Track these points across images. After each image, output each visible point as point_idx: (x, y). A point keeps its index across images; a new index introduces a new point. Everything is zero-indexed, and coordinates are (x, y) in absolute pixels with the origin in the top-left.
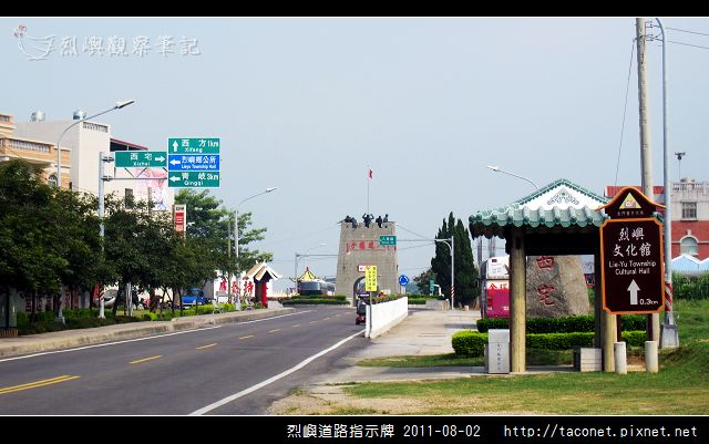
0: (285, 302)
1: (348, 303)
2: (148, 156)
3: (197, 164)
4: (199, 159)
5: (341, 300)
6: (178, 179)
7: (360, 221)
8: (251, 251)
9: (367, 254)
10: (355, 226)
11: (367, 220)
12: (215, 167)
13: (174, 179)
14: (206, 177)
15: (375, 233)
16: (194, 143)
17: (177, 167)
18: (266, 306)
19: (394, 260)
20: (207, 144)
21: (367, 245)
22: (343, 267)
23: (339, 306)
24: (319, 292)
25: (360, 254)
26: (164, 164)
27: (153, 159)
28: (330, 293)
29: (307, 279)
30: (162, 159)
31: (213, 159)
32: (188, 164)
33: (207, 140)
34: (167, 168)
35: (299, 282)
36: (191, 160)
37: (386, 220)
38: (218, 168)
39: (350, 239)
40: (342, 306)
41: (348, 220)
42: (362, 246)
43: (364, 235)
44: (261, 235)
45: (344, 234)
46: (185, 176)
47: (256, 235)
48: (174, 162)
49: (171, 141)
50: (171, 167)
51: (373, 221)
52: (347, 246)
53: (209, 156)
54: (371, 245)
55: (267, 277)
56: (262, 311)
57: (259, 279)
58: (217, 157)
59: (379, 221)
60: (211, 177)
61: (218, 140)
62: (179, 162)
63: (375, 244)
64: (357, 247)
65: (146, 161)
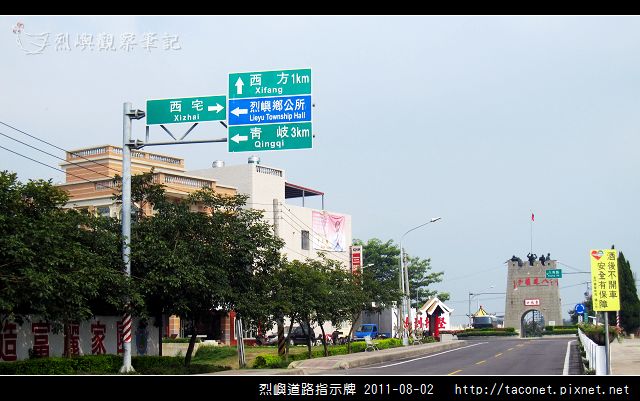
0: (461, 335)
1: (517, 334)
2: (197, 105)
3: (275, 112)
4: (278, 105)
5: (510, 332)
6: (245, 138)
7: (525, 259)
8: (430, 292)
9: (533, 289)
10: (520, 265)
11: (531, 259)
12: (303, 115)
13: (237, 139)
14: (290, 132)
15: (539, 270)
16: (269, 78)
17: (243, 119)
18: (438, 340)
19: (557, 293)
20: (290, 79)
21: (532, 281)
22: (511, 302)
23: (508, 338)
24: (491, 325)
25: (526, 290)
26: (221, 115)
27: (206, 108)
28: (499, 326)
29: (480, 315)
30: (219, 108)
31: (300, 104)
32: (261, 113)
33: (290, 72)
34: (226, 122)
35: (474, 318)
36: (265, 106)
37: (548, 258)
38: (308, 117)
39: (517, 277)
40: (512, 338)
41: (514, 259)
42: (528, 282)
43: (529, 272)
44: (439, 277)
45: (511, 273)
46: (256, 132)
47: (434, 278)
48: (237, 112)
49: (233, 78)
50: (234, 120)
51: (537, 260)
52: (513, 283)
53: (294, 99)
54: (536, 282)
55: (439, 311)
56: (433, 345)
57: (431, 313)
58: (308, 100)
59: (542, 259)
60: (297, 133)
61: (308, 72)
62: (245, 111)
63: (540, 281)
64: (524, 284)
65: (194, 112)
